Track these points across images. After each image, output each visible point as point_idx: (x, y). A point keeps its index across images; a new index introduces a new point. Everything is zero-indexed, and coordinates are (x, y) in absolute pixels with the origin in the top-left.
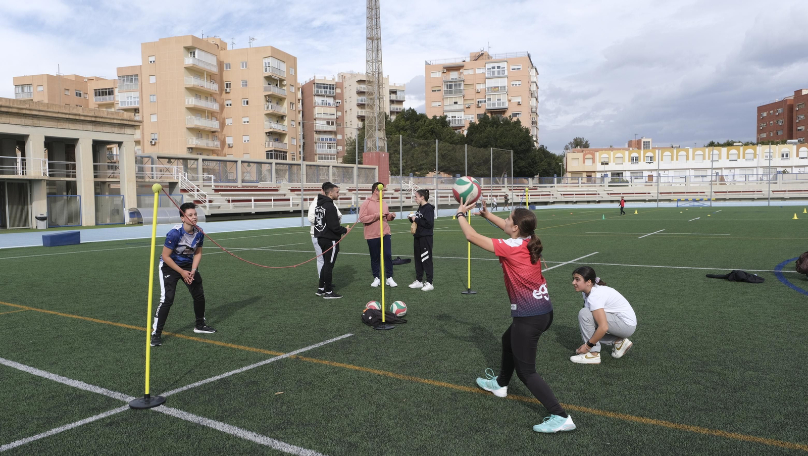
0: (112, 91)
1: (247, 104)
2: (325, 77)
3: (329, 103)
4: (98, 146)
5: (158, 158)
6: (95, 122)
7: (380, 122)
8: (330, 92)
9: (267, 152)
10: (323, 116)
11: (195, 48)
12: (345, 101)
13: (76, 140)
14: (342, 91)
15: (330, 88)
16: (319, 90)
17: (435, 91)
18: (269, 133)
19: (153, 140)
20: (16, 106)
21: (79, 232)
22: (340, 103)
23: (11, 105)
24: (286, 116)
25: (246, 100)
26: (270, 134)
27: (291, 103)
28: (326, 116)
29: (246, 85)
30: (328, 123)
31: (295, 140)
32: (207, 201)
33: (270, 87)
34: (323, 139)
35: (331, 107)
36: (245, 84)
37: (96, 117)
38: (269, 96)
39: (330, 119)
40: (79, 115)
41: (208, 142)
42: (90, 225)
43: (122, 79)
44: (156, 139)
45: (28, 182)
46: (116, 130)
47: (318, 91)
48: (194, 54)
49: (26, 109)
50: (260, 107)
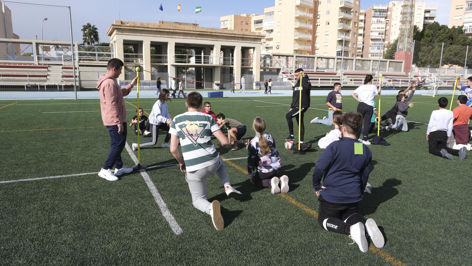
0: (262, 21)
1: (329, 24)
3: (382, 21)
4: (245, 51)
5: (273, 55)
6: (243, 38)
7: (410, 32)
8: (383, 14)
9: (337, 52)
10: (377, 30)
12: (392, 19)
13: (235, 47)
14: (391, 13)
15: (383, 12)
16: (376, 13)
17: (459, 9)
18: (339, 41)
19: (278, 46)
20: (210, 31)
21: (223, 92)
22: (389, 21)
23: (208, 31)
24: (350, 30)
25: (328, 22)
27: (355, 22)
29: (329, 13)
30: (379, 34)
31: (355, 45)
32: (294, 79)
33: (342, 13)
34: (375, 44)
35: (383, 24)
36: (328, 12)
37: (243, 35)
38: (341, 19)
39: (381, 31)
40: (236, 34)
41: (305, 46)
42: (238, 89)
43: (266, 14)
44: (279, 46)
45: (213, 67)
46: (253, 41)
47: (375, 14)
49: (214, 33)
50: (336, 26)
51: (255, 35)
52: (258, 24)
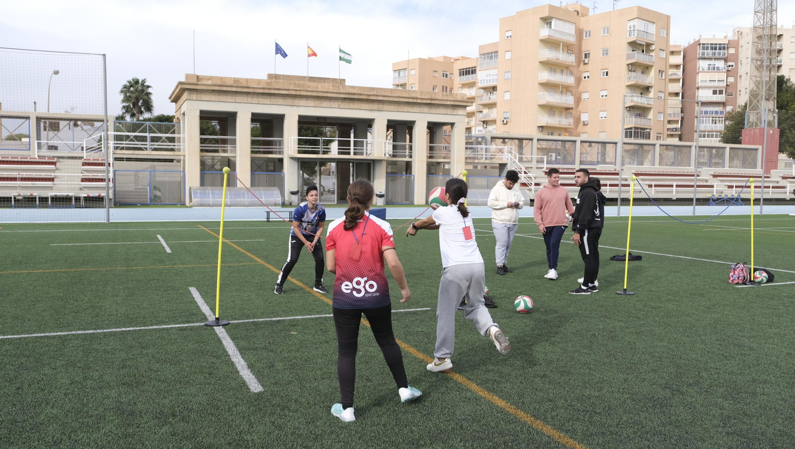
0: (475, 70)
1: (607, 75)
2: (714, 36)
3: (718, 68)
4: (433, 128)
5: (492, 138)
6: (431, 105)
7: (769, 89)
8: (719, 54)
9: (625, 129)
10: (709, 84)
11: (551, 18)
12: (739, 63)
13: (413, 122)
14: (737, 51)
15: (720, 49)
16: (706, 51)
18: (630, 107)
19: (505, 118)
20: (366, 93)
21: (385, 209)
22: (732, 66)
23: (362, 92)
24: (652, 87)
25: (605, 71)
26: (631, 109)
27: (660, 71)
28: (712, 84)
29: (607, 54)
30: (715, 92)
31: (662, 115)
32: (533, 184)
33: (634, 54)
34: (706, 113)
35: (720, 72)
36: (606, 52)
37: (431, 99)
38: (632, 64)
39: (717, 87)
40: (417, 98)
41: (560, 119)
42: (420, 203)
43: (484, 57)
44: (508, 118)
45: (372, 162)
46: (449, 111)
47: (703, 54)
48: (551, 25)
49: (373, 95)
50: (622, 78)
51: (453, 99)
52: (468, 76)
